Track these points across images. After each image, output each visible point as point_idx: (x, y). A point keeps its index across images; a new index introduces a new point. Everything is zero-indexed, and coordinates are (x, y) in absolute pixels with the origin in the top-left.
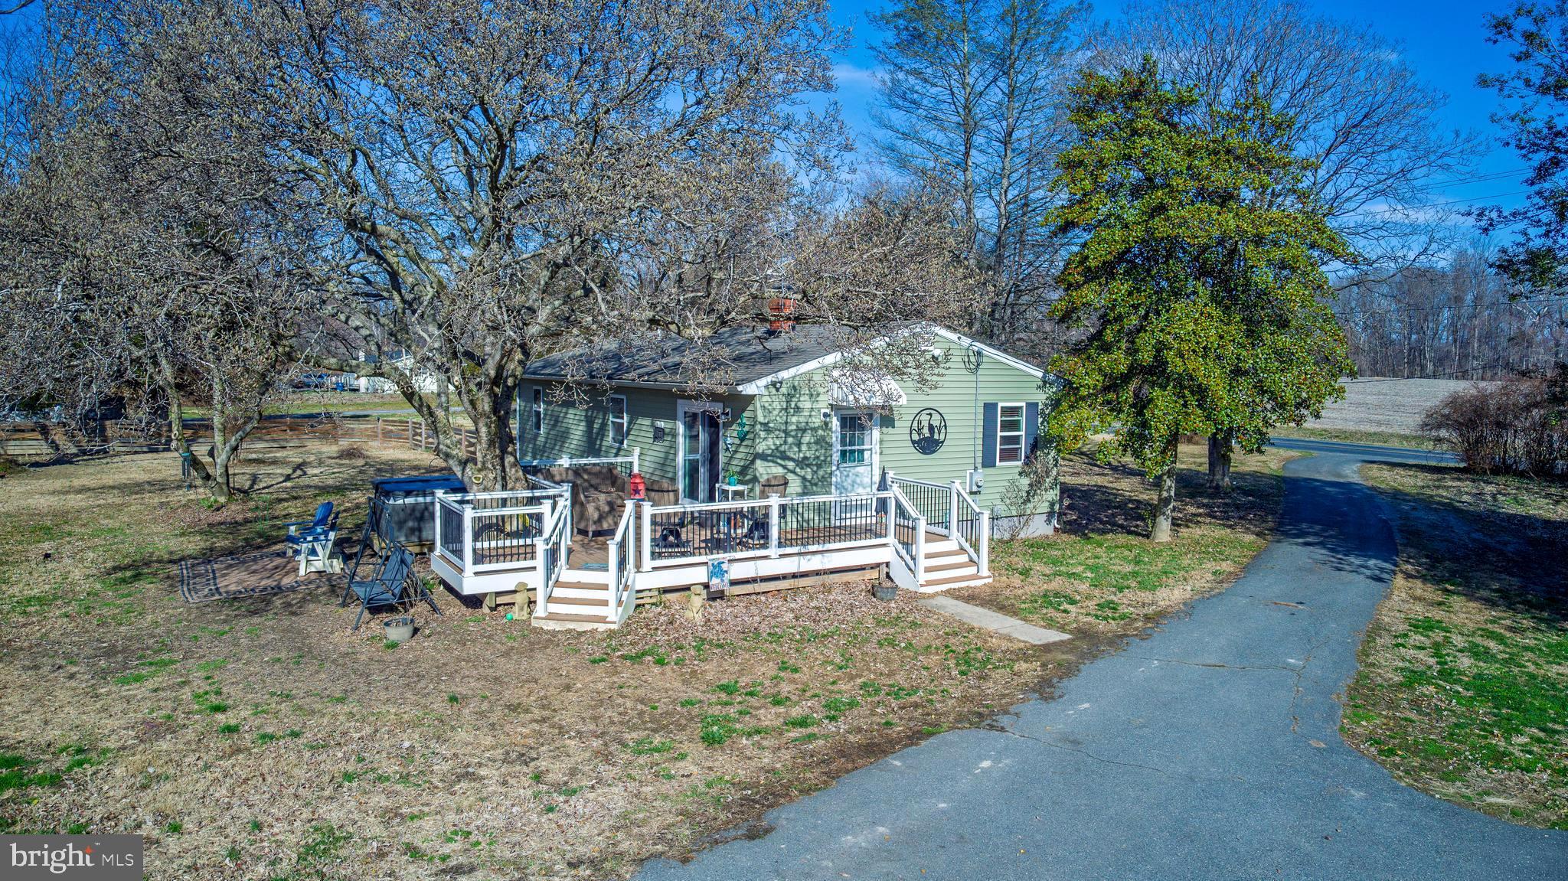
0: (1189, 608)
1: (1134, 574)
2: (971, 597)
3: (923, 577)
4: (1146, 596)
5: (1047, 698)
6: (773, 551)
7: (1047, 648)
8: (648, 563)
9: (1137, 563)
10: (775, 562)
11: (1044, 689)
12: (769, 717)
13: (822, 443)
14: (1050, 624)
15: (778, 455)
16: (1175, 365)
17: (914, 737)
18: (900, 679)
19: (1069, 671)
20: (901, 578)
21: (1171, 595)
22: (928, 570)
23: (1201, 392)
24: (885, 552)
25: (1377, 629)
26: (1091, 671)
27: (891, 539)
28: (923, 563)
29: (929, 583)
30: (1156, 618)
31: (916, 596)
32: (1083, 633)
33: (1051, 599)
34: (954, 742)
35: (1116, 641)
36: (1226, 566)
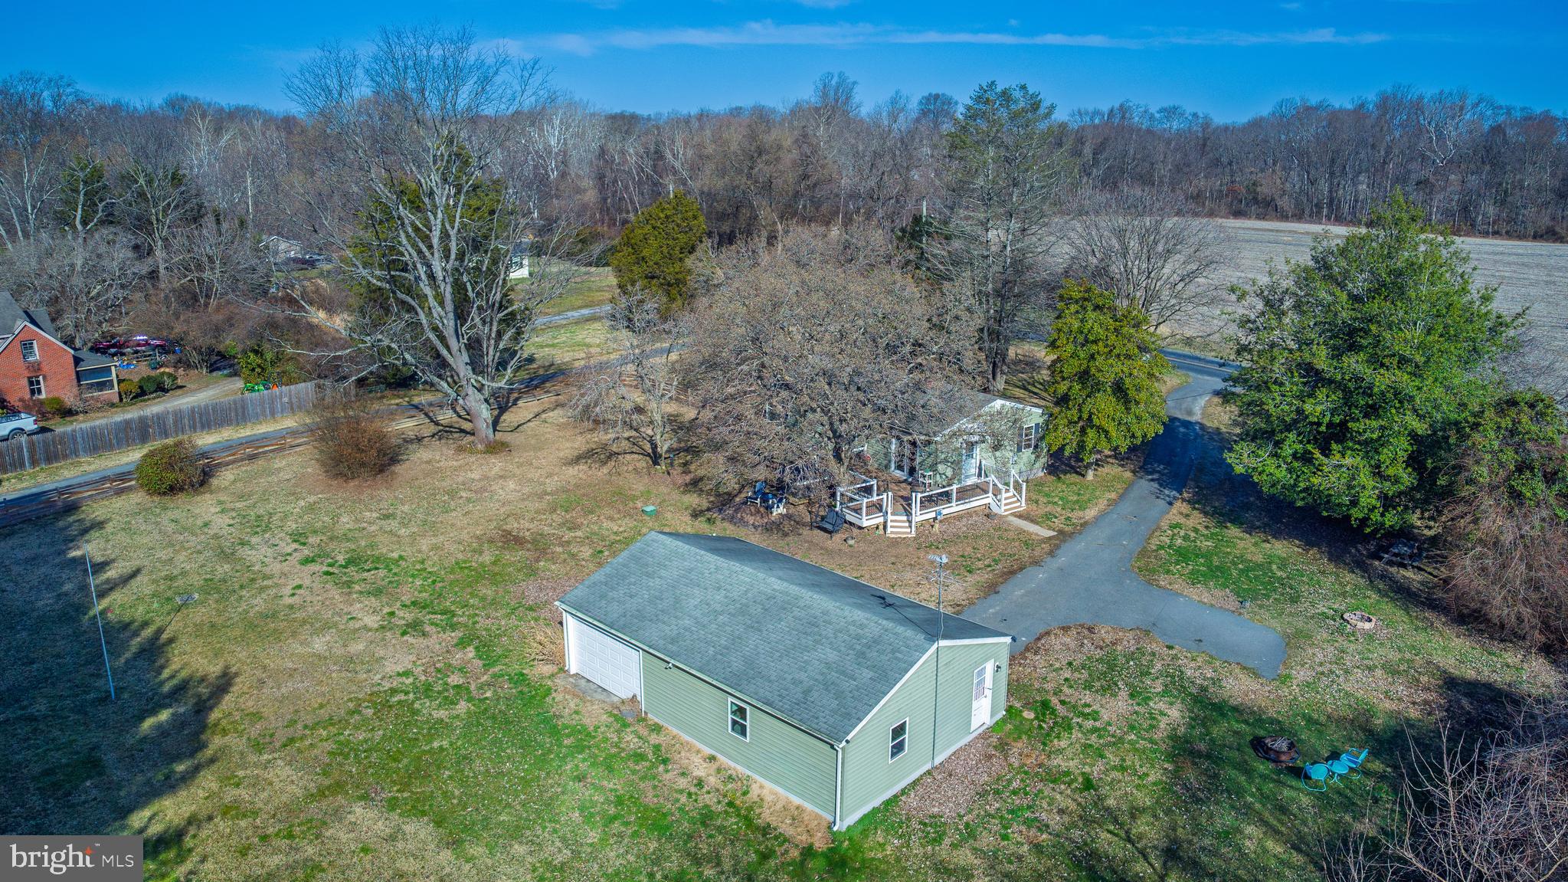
0: (1097, 519)
1: (1077, 501)
2: (1020, 516)
3: (1003, 508)
4: (1081, 513)
5: (1053, 557)
6: (954, 504)
7: (1050, 538)
8: (919, 513)
9: (1079, 494)
10: (954, 508)
11: (1051, 553)
12: (980, 564)
13: (960, 455)
14: (1050, 528)
15: (945, 461)
16: (1096, 421)
17: (1021, 569)
18: (1009, 551)
19: (1058, 547)
20: (995, 509)
21: (1090, 513)
22: (1006, 505)
23: (1106, 432)
24: (988, 499)
25: (1159, 528)
26: (1065, 547)
27: (990, 494)
28: (1004, 502)
29: (1006, 510)
30: (1084, 525)
31: (1002, 517)
32: (1061, 532)
33: (1049, 516)
34: (1031, 570)
35: (1071, 535)
36: (1113, 495)
